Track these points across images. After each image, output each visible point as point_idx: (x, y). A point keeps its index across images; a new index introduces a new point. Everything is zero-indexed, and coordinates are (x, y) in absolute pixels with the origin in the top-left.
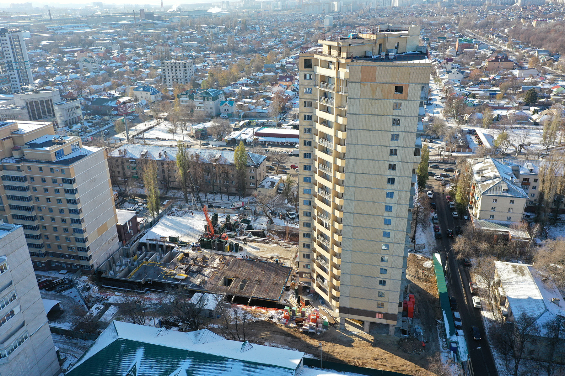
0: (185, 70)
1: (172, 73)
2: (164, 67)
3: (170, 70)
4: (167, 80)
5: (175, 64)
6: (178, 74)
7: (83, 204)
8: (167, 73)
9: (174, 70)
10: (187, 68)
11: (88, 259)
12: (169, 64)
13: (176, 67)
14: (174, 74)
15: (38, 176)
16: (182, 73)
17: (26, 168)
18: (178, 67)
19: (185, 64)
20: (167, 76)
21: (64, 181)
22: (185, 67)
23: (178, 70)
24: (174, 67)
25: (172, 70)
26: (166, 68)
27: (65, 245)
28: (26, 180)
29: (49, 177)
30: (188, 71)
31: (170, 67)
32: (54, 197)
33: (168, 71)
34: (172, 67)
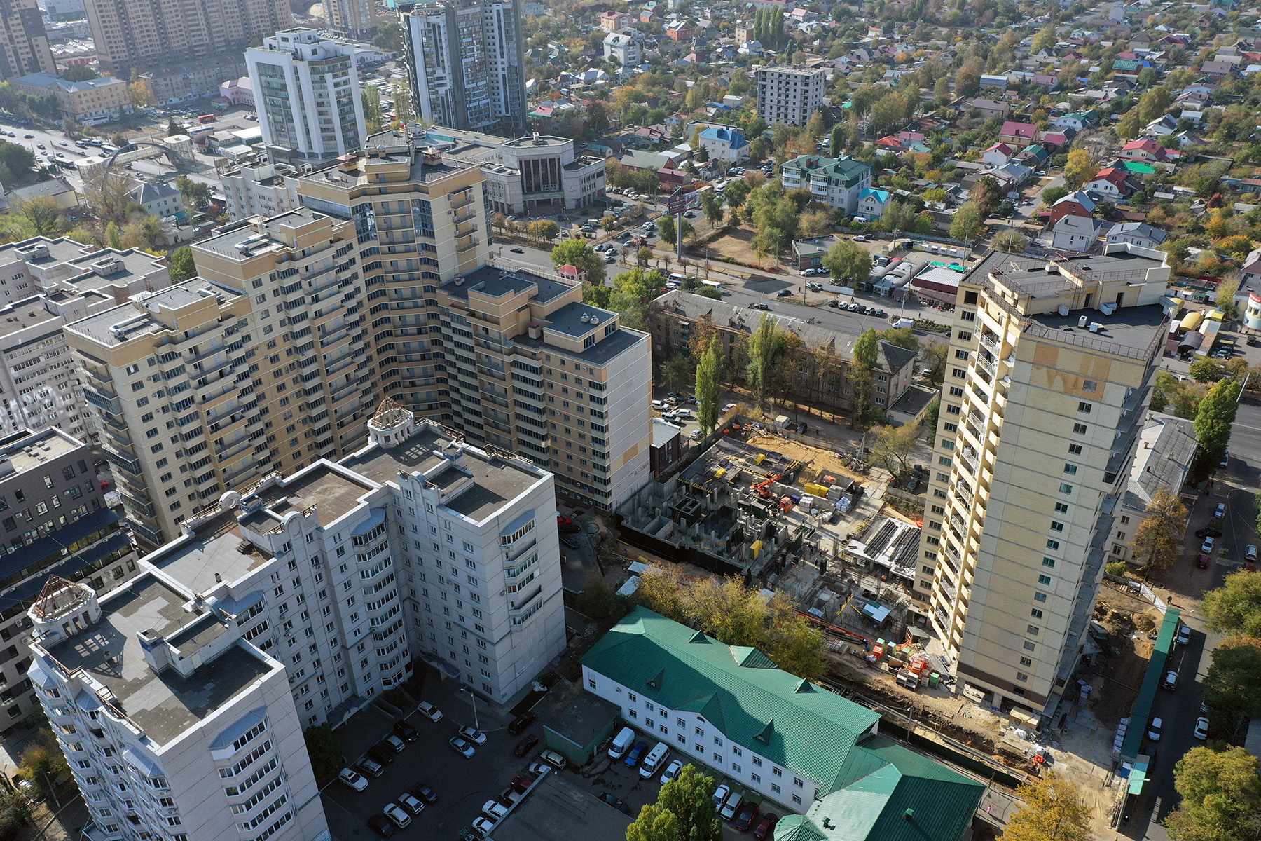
0: (806, 91)
1: (779, 95)
2: (764, 80)
3: (776, 88)
4: (767, 107)
5: (788, 76)
6: (791, 97)
7: (612, 420)
8: (768, 94)
9: (783, 90)
10: (810, 88)
11: (607, 495)
12: (776, 76)
13: (788, 83)
14: (783, 97)
15: (557, 369)
16: (798, 97)
17: (544, 357)
18: (792, 83)
19: (807, 78)
20: (767, 101)
21: (592, 384)
22: (807, 85)
23: (791, 91)
24: (784, 83)
25: (780, 89)
26: (768, 83)
27: (578, 468)
28: (541, 373)
29: (573, 375)
30: (810, 94)
31: (776, 82)
32: (574, 402)
33: (772, 91)
34: (780, 82)
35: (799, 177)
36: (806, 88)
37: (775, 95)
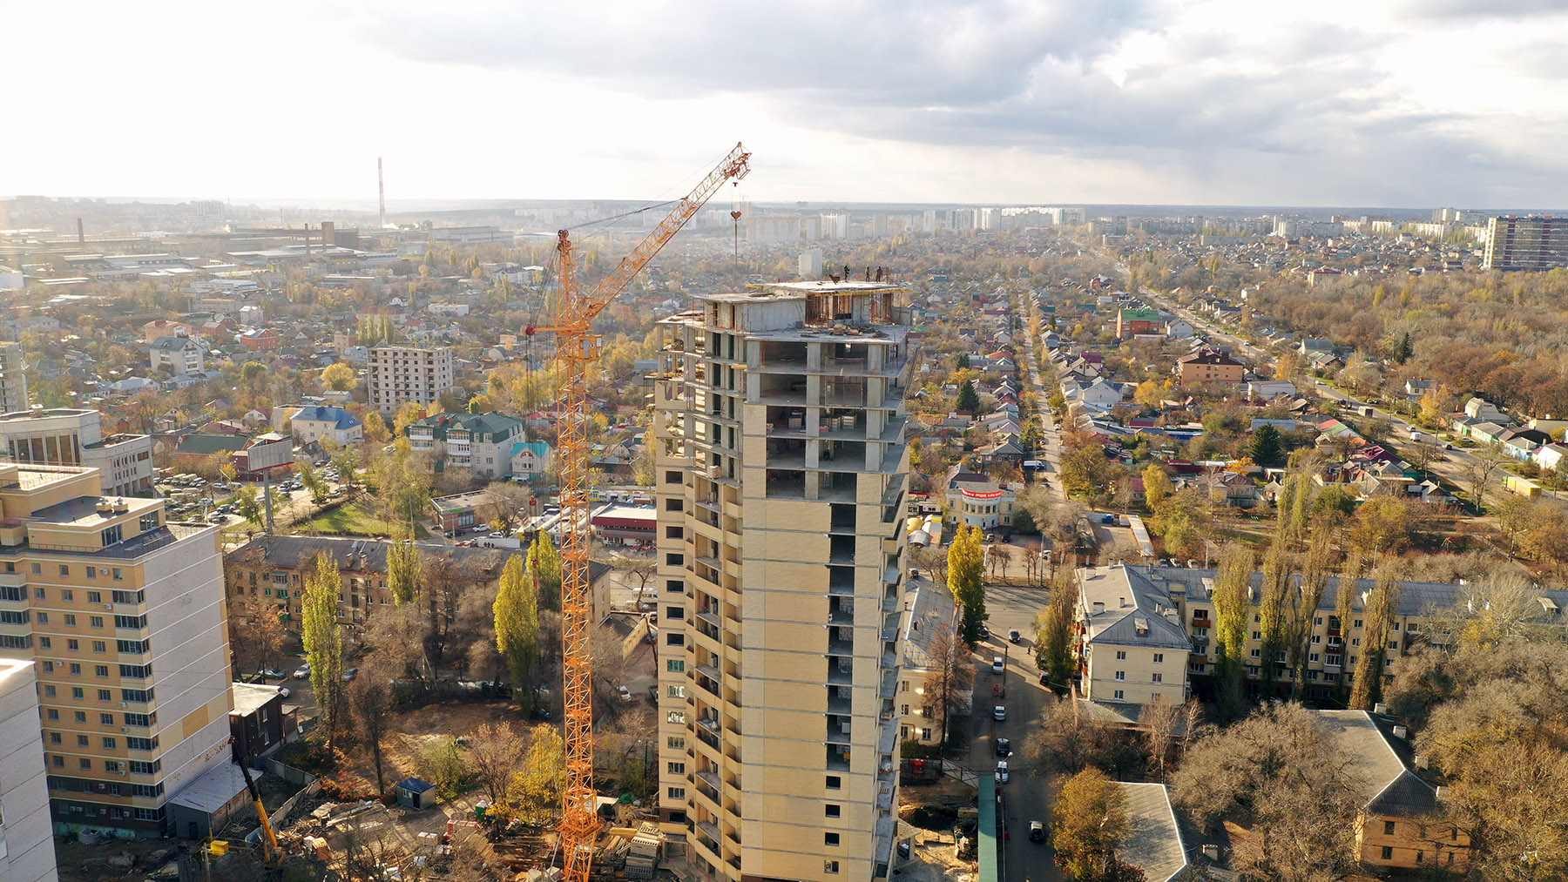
0: (431, 370)
1: (397, 378)
2: (375, 361)
3: (391, 370)
4: (382, 394)
5: (405, 354)
6: (412, 379)
7: (157, 655)
8: (381, 377)
9: (401, 371)
10: (435, 366)
11: (156, 791)
12: (390, 354)
13: (406, 362)
14: (402, 379)
15: (55, 585)
16: (421, 378)
17: (30, 568)
18: (411, 362)
19: (430, 354)
20: (382, 386)
22: (431, 363)
23: (412, 371)
24: (401, 363)
25: (396, 370)
26: (380, 364)
27: (98, 756)
28: (24, 597)
29: (82, 588)
30: (436, 373)
31: (390, 362)
32: (87, 636)
33: (386, 373)
34: (396, 362)
35: (431, 438)
36: (430, 366)
37: (391, 378)
